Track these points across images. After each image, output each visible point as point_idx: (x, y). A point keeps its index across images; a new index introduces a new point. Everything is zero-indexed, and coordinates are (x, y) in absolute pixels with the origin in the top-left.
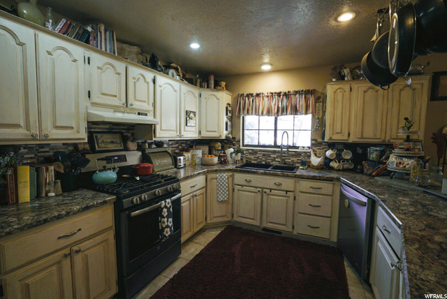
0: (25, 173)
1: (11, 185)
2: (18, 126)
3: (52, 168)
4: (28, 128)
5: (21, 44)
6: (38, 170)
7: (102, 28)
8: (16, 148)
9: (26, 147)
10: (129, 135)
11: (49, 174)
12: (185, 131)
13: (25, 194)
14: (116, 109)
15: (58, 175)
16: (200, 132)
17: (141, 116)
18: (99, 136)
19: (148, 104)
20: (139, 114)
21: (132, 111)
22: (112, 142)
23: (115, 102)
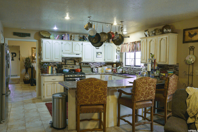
0: (50, 67)
1: (48, 70)
2: (49, 58)
3: (55, 67)
4: (50, 59)
5: (50, 43)
6: (52, 67)
7: (66, 34)
8: (49, 63)
9: (51, 63)
10: (77, 60)
11: (54, 69)
12: (96, 59)
13: (50, 72)
14: (69, 54)
15: (56, 69)
16: (104, 60)
17: (77, 55)
18: (67, 61)
19: (80, 51)
20: (76, 54)
21: (74, 54)
22: (71, 62)
23: (69, 52)
